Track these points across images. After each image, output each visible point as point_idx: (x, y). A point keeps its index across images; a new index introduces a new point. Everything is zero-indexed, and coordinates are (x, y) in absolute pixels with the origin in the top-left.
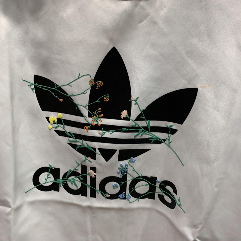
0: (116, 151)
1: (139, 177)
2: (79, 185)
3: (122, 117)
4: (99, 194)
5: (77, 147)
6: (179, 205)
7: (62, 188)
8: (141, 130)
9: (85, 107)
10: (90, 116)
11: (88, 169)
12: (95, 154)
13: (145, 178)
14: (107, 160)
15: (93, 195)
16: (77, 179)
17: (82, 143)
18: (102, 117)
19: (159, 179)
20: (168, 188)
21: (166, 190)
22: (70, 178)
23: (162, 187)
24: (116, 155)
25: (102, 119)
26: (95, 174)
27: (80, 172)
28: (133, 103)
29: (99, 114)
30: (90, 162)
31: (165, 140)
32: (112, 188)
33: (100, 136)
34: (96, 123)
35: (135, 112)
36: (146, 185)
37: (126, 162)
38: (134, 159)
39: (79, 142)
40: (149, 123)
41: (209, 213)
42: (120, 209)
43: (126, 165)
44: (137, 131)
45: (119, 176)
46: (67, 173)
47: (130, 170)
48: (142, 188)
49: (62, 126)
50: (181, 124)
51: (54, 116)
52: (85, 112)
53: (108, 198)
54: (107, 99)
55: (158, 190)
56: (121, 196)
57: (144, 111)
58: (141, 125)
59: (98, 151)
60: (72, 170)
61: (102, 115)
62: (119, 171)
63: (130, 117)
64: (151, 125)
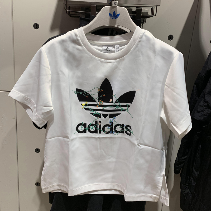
0: (108, 114)
1: (117, 124)
2: (94, 129)
3: (110, 102)
4: (102, 132)
5: (94, 114)
6: (132, 133)
7: (87, 131)
8: (117, 106)
9: (97, 99)
10: (99, 102)
11: (98, 122)
12: (101, 116)
13: (120, 125)
14: (105, 118)
15: (100, 132)
16: (94, 127)
17: (96, 112)
18: (103, 102)
19: (125, 125)
20: (129, 128)
21: (128, 129)
22: (91, 127)
23: (126, 128)
24: (108, 116)
25: (103, 103)
26: (101, 124)
27: (95, 124)
28: (114, 96)
29: (102, 101)
30: (98, 119)
31: (126, 110)
32: (107, 129)
33: (102, 109)
34: (101, 104)
35: (115, 100)
36: (120, 128)
37: (112, 118)
38: (115, 117)
39: (94, 112)
40: (120, 104)
41: (142, 134)
42: (111, 138)
43: (112, 120)
44: (116, 107)
45: (110, 124)
46: (89, 125)
47: (114, 122)
48: (119, 129)
49: (87, 106)
50: (131, 103)
51: (84, 103)
52: (97, 100)
53: (106, 133)
54: (104, 95)
55: (125, 129)
56: (111, 132)
57: (118, 99)
58: (117, 105)
59: (101, 115)
60: (91, 123)
61: (103, 101)
62: (109, 122)
63: (113, 101)
64: (121, 104)
